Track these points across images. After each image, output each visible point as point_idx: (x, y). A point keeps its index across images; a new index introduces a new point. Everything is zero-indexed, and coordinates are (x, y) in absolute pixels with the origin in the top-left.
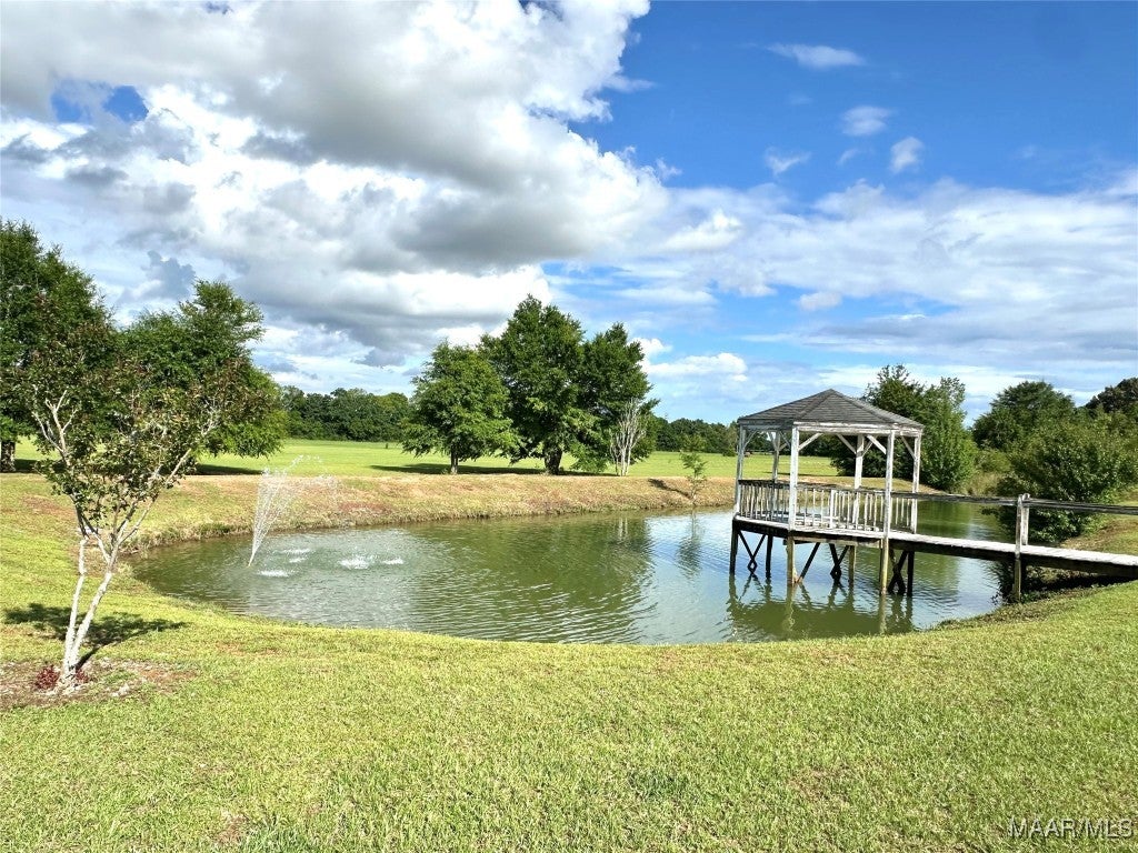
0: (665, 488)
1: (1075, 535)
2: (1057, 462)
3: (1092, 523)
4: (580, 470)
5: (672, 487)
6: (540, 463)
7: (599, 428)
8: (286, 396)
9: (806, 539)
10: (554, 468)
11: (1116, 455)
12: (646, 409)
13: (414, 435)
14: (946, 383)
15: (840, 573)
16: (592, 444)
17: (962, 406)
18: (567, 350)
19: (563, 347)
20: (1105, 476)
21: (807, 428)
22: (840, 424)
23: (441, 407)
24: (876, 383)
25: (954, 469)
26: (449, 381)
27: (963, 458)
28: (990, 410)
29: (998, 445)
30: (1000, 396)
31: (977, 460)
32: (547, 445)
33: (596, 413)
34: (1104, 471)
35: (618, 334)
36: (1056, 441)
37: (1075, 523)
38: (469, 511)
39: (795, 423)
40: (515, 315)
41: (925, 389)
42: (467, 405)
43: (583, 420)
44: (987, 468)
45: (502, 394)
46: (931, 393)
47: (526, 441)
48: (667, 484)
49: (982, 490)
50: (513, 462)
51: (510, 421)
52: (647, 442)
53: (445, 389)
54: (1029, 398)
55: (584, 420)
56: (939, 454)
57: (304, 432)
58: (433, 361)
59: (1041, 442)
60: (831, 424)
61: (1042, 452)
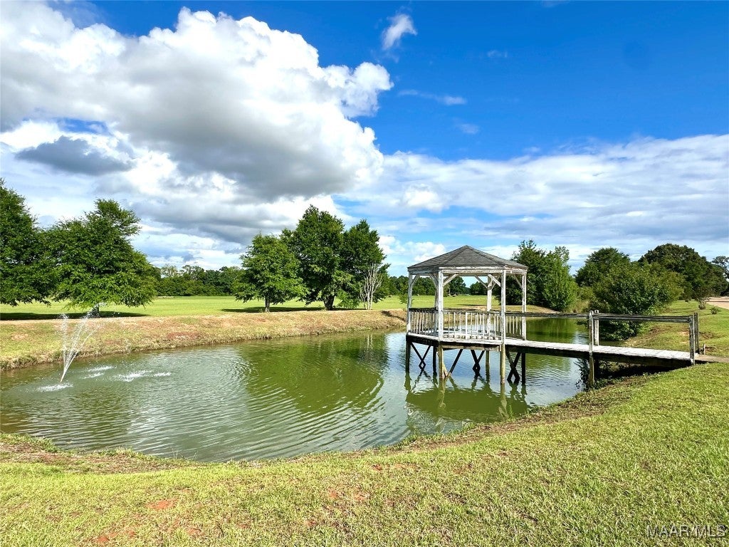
0: (391, 316)
1: (634, 335)
2: (620, 290)
3: (643, 328)
4: (343, 307)
5: (395, 315)
6: (322, 304)
7: (355, 282)
8: (194, 272)
9: (452, 347)
10: (330, 306)
11: (656, 285)
12: (383, 269)
13: (241, 290)
14: (558, 250)
15: (479, 368)
16: (350, 291)
17: (568, 263)
18: (332, 237)
19: (330, 235)
20: (650, 298)
21: (448, 271)
22: (469, 268)
23: (257, 272)
24: (518, 251)
25: (565, 298)
26: (262, 257)
27: (570, 292)
28: (584, 264)
29: (589, 284)
30: (590, 257)
31: (578, 294)
32: (324, 293)
33: (353, 273)
34: (649, 295)
35: (363, 226)
36: (619, 277)
37: (633, 328)
38: (258, 335)
39: (440, 268)
40: (304, 217)
41: (546, 254)
42: (273, 270)
43: (344, 277)
44: (584, 298)
45: (295, 263)
46: (550, 255)
47: (311, 291)
48: (392, 314)
49: (581, 311)
50: (307, 304)
51: (301, 279)
52: (383, 289)
53: (258, 261)
54: (605, 257)
55: (346, 277)
56: (555, 291)
57: (205, 292)
58: (253, 245)
59: (610, 279)
60: (463, 268)
61: (611, 284)
